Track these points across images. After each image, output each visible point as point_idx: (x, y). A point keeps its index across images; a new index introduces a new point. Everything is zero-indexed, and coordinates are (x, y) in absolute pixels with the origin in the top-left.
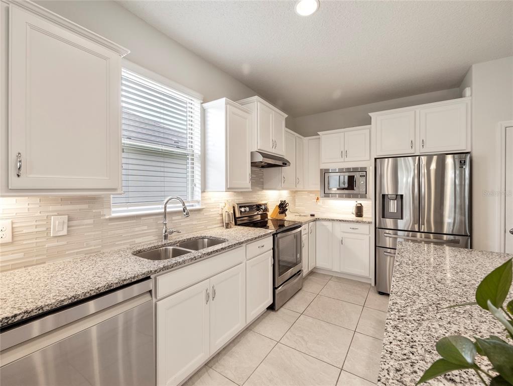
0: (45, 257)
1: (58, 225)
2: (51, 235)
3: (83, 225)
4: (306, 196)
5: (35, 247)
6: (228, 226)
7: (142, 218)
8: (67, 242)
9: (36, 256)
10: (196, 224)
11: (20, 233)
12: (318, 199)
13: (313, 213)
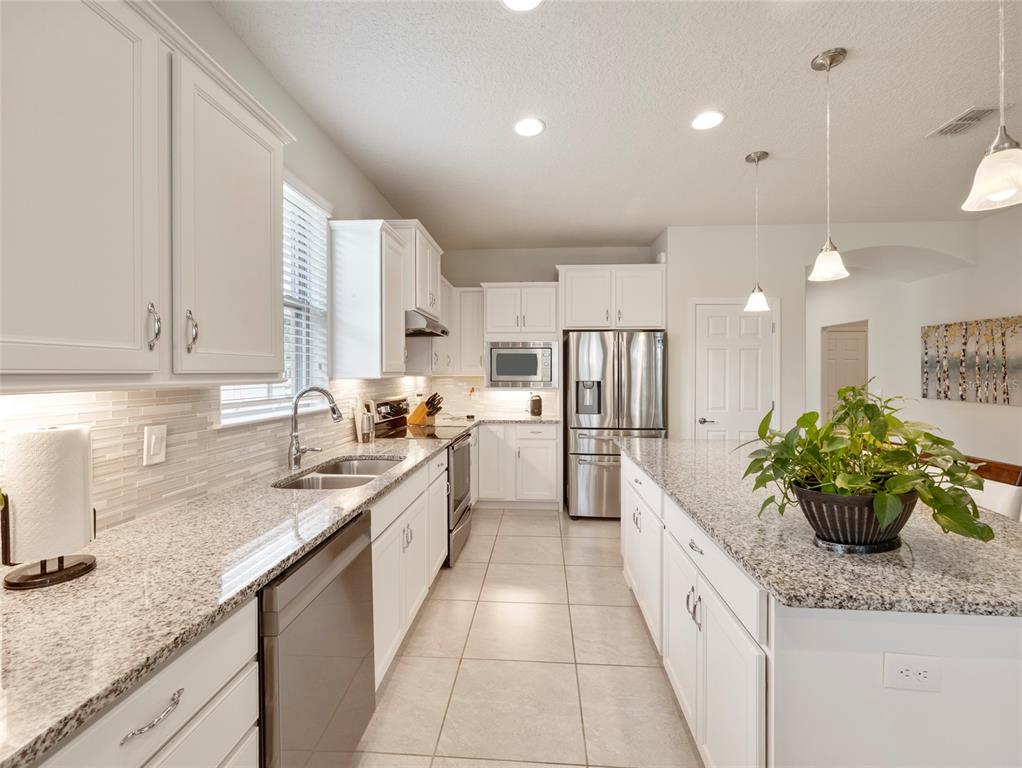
0: (134, 506)
1: (155, 443)
2: (145, 464)
3: (185, 443)
4: (451, 386)
5: (122, 488)
6: (366, 439)
7: (259, 428)
8: (166, 476)
9: (125, 504)
10: (322, 438)
11: (101, 459)
12: (473, 390)
13: (470, 414)
